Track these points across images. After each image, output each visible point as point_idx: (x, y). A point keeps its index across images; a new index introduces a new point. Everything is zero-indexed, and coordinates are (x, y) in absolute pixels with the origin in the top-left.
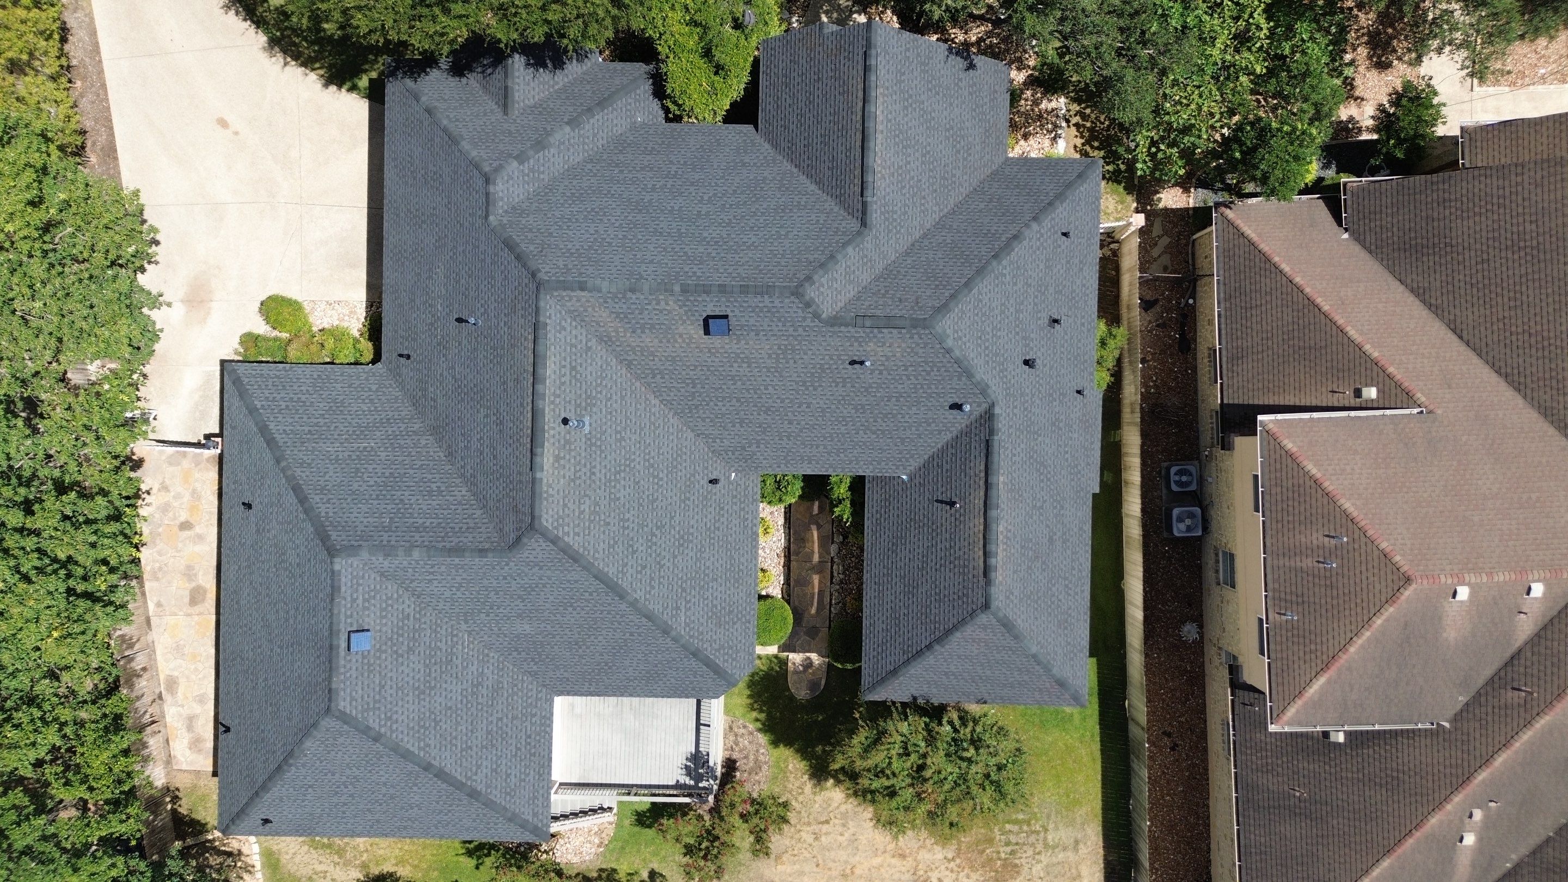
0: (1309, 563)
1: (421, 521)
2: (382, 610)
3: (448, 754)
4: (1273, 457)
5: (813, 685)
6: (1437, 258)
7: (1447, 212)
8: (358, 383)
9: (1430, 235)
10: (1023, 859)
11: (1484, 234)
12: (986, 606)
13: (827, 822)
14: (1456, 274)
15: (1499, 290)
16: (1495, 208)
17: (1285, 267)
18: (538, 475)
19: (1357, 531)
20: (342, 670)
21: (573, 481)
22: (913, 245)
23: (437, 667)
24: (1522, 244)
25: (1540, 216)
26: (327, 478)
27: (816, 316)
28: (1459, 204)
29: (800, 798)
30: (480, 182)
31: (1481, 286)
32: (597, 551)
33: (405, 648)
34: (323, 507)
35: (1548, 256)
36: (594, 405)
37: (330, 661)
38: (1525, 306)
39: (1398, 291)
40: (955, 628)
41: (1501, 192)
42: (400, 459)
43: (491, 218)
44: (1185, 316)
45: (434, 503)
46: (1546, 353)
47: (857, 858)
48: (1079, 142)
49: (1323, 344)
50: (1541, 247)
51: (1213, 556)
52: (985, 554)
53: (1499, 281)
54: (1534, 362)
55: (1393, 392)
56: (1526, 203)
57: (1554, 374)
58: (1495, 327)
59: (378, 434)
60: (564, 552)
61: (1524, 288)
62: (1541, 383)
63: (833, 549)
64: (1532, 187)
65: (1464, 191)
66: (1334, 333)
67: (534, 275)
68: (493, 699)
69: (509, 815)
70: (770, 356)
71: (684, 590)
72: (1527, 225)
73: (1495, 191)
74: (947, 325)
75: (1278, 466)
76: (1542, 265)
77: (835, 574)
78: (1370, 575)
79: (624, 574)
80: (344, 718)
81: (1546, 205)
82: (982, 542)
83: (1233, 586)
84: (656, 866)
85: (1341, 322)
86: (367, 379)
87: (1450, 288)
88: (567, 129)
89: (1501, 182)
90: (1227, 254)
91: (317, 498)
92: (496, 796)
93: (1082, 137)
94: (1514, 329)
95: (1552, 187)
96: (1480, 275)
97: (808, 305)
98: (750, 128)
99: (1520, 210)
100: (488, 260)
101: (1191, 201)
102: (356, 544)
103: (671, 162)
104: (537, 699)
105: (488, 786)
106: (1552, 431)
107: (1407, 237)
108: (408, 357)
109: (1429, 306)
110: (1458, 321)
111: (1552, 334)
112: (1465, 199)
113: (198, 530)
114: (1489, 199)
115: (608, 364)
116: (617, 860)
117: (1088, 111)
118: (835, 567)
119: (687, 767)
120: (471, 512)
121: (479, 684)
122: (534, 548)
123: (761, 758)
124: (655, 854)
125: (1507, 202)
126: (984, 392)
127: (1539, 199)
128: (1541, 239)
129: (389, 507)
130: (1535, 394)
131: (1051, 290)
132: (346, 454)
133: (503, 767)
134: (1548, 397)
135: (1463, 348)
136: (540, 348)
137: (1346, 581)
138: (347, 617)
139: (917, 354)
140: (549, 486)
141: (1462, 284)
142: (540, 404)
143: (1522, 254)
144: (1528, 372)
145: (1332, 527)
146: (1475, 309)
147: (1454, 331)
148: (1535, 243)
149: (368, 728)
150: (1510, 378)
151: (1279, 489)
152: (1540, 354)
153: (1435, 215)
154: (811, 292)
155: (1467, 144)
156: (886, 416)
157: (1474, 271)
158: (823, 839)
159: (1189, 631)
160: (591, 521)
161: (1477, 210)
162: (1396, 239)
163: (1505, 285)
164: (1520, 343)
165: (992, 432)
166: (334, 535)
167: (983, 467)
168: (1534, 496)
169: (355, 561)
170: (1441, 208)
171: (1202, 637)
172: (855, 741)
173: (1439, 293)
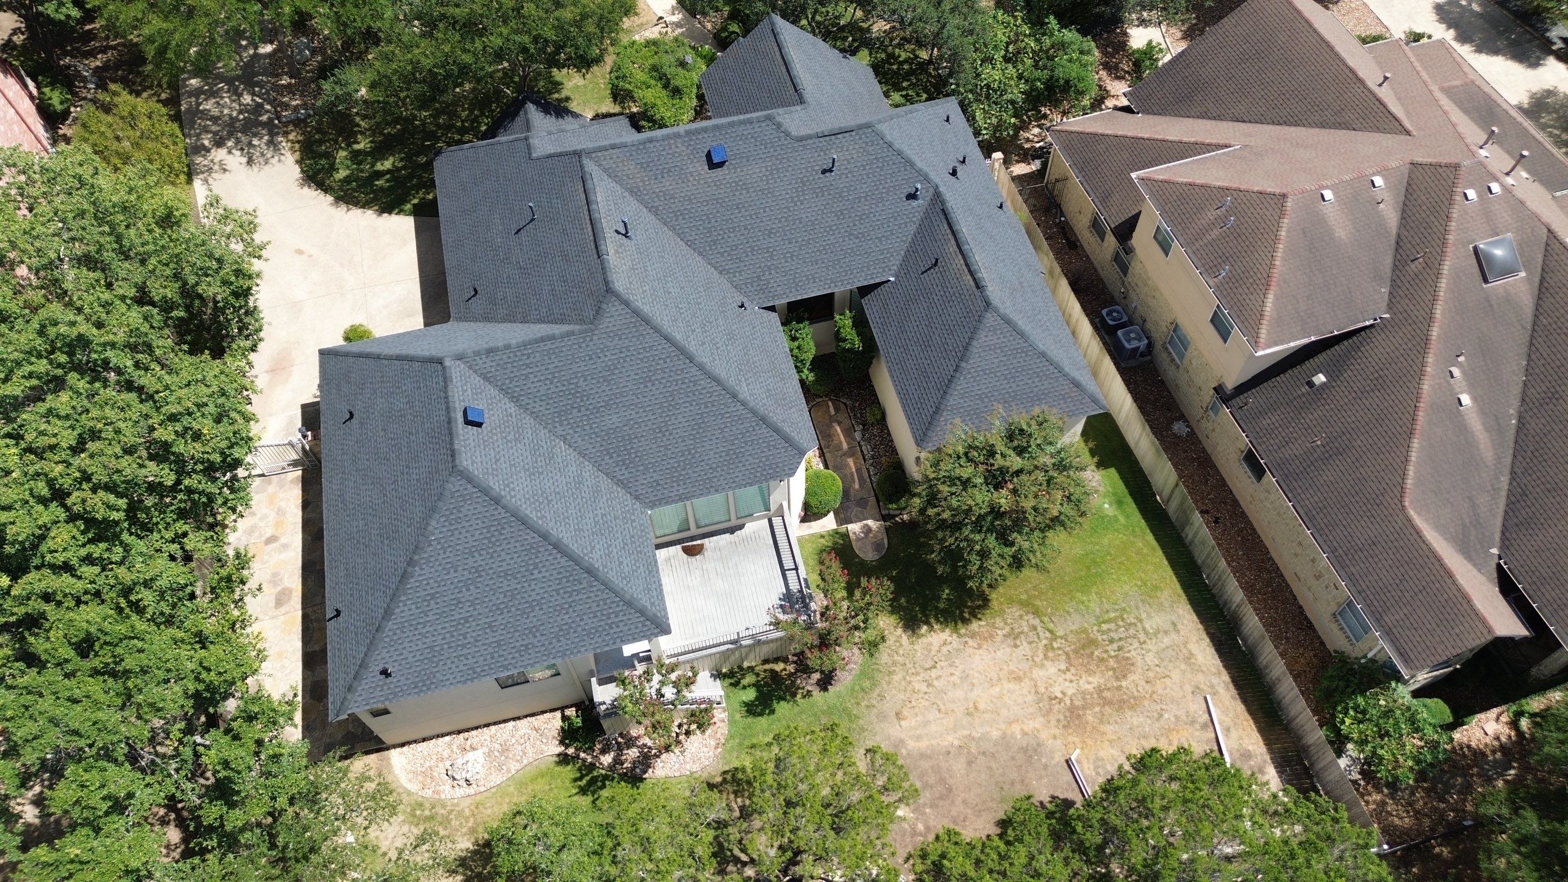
0: (1216, 232)
3: (563, 529)
4: (1154, 190)
5: (878, 546)
6: (1202, 94)
9: (1190, 85)
10: (1133, 651)
11: (1221, 65)
12: (989, 308)
13: (934, 666)
14: (1218, 94)
15: (1250, 86)
19: (1233, 192)
20: (462, 439)
21: (633, 269)
23: (542, 459)
24: (1248, 57)
25: (1247, 38)
27: (787, 134)
30: (521, 144)
31: (1238, 91)
32: (663, 321)
33: (512, 437)
34: (427, 353)
35: (1266, 52)
37: (450, 433)
38: (1271, 84)
39: (1190, 122)
40: (971, 340)
43: (535, 153)
46: (1300, 97)
49: (1157, 155)
50: (1259, 50)
52: (972, 273)
53: (1247, 82)
54: (1296, 105)
57: (1312, 103)
58: (1260, 104)
60: (637, 313)
61: (1263, 75)
62: (1308, 113)
63: (858, 436)
64: (1233, 28)
66: (1160, 145)
67: (575, 152)
68: (595, 497)
70: (761, 179)
72: (1243, 46)
73: (1213, 43)
74: (883, 128)
75: (1161, 193)
76: (1266, 58)
77: (865, 452)
78: (1259, 211)
79: (689, 343)
80: (469, 479)
82: (966, 270)
85: (1160, 137)
87: (1220, 102)
91: (419, 352)
92: (613, 578)
94: (1272, 98)
96: (1233, 86)
97: (779, 125)
101: (1033, 167)
107: (1177, 95)
110: (1236, 116)
111: (1296, 86)
116: (739, 757)
118: (864, 449)
121: (580, 482)
122: (612, 315)
126: (928, 179)
128: (1256, 48)
130: (1310, 121)
133: (615, 556)
134: (1317, 117)
135: (1249, 125)
136: (590, 188)
137: (1246, 225)
138: (460, 401)
139: (868, 153)
141: (1226, 96)
142: (596, 219)
143: (1251, 61)
144: (1297, 113)
145: (1217, 202)
148: (1254, 51)
149: (490, 488)
150: (1289, 123)
151: (1170, 205)
152: (1296, 99)
153: (1187, 75)
154: (779, 118)
157: (1229, 86)
159: (1179, 428)
162: (1171, 99)
164: (1282, 102)
165: (943, 202)
167: (946, 226)
169: (461, 364)
170: (1188, 70)
171: (1190, 427)
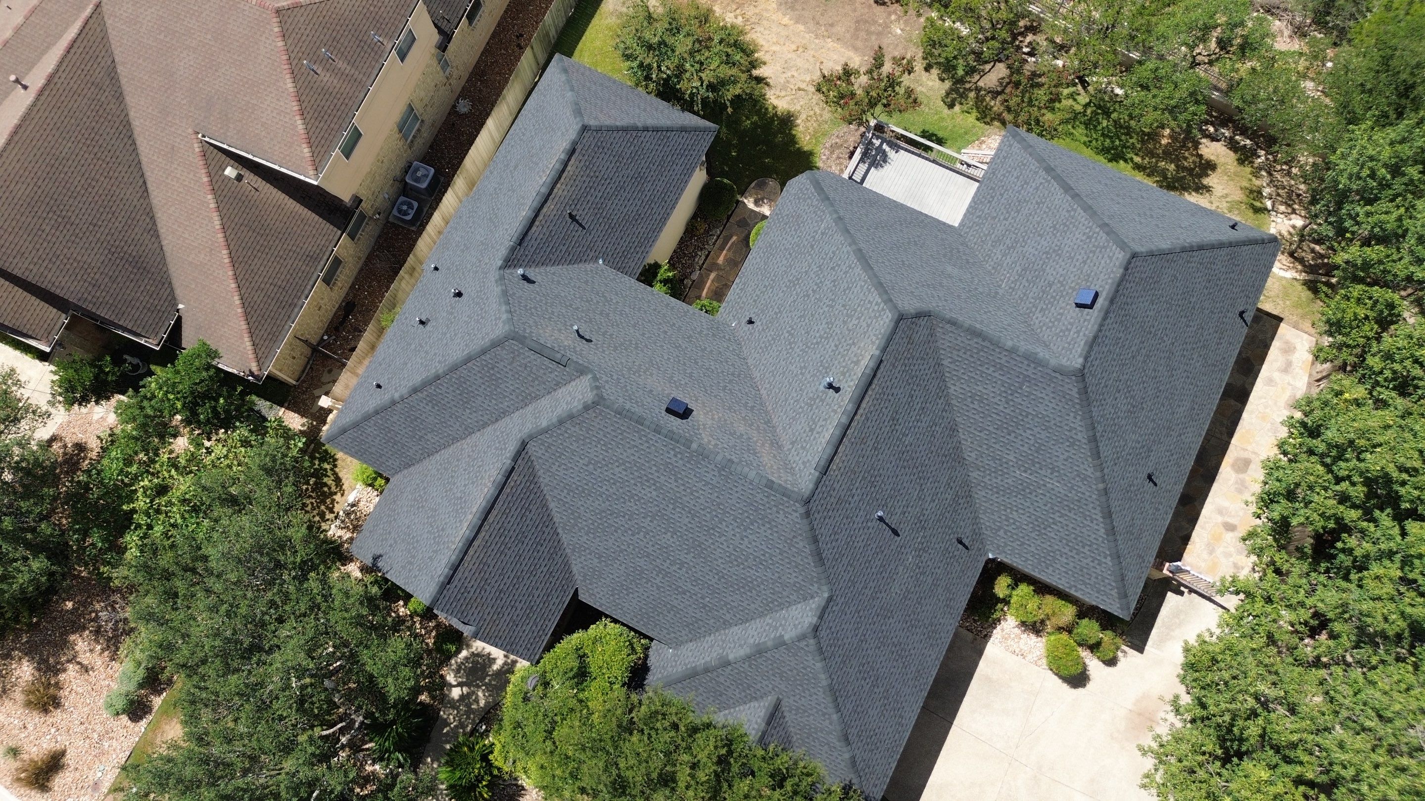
0: (341, 64)
1: (996, 374)
2: (1059, 320)
3: (1056, 202)
4: (323, 150)
5: (761, 186)
6: (126, 248)
7: (97, 276)
8: (1014, 544)
9: (120, 268)
11: (81, 244)
12: (585, 128)
13: (799, 89)
14: (120, 229)
15: (96, 198)
16: (61, 257)
17: (237, 300)
18: (877, 353)
19: (294, 63)
20: (1110, 281)
21: (854, 343)
22: (497, 420)
23: (1036, 267)
24: (60, 220)
25: (35, 231)
26: (1067, 454)
27: (595, 379)
28: (85, 277)
29: (812, 113)
30: (823, 633)
31: (107, 209)
32: (862, 287)
33: (1054, 287)
34: (1076, 426)
35: (47, 199)
36: (810, 398)
37: (1117, 291)
38: (86, 175)
39: (169, 241)
40: (618, 129)
41: (50, 266)
42: (997, 446)
43: (826, 595)
44: (337, 329)
45: (980, 388)
46: (93, 135)
47: (789, 56)
48: (337, 497)
49: (242, 228)
50: (48, 209)
51: (416, 143)
52: (566, 166)
53: (93, 205)
54: (105, 135)
55: (213, 163)
56: (38, 246)
57: (97, 118)
58: (116, 174)
59: (1009, 481)
60: (886, 292)
61: (78, 189)
62: (110, 117)
63: (695, 276)
64: (26, 255)
65: (76, 283)
66: (230, 230)
67: (808, 514)
68: (1003, 236)
69: (1030, 150)
70: (651, 375)
71: (812, 246)
72: (47, 231)
73: (54, 270)
74: (499, 330)
75: (323, 142)
76: (55, 196)
77: (703, 257)
78: (302, 30)
79: (850, 267)
80: (1123, 245)
81: (25, 236)
82: (564, 175)
83: (411, 109)
84: (946, 111)
85: (221, 235)
86: (1006, 545)
87: (130, 222)
88: (731, 657)
89: (46, 272)
90: (274, 338)
91: (1079, 436)
92: (1034, 165)
93: (333, 500)
94: (104, 166)
95: (13, 246)
96: (103, 217)
97: (597, 388)
98: (583, 597)
99: (45, 244)
100: (845, 561)
101: (281, 413)
102: (1057, 375)
103: (658, 588)
104: (970, 228)
105: (1036, 173)
106: (123, 81)
107: (137, 277)
108: (960, 542)
109: (152, 218)
110: (139, 195)
111: (80, 145)
112: (79, 277)
113: (1220, 519)
114: (62, 267)
115: (784, 428)
116: (974, 127)
117: (317, 518)
118: (701, 262)
119: (885, 161)
120: (952, 366)
121: (1009, 248)
122: (910, 305)
123: (827, 153)
124: (942, 119)
125: (50, 256)
126: (502, 278)
127: (27, 243)
128: (45, 215)
129: (1019, 400)
130: (118, 113)
131: (413, 346)
132: (1043, 472)
133: (1019, 184)
134: (111, 105)
135: (148, 174)
136: (829, 451)
137: (322, 37)
138: (1089, 321)
139: (535, 322)
140: (873, 343)
141: (120, 219)
142: (850, 407)
143: (64, 213)
144: (114, 130)
145: (310, 78)
146: (122, 196)
147: (146, 190)
148: (50, 215)
149: (1107, 234)
150: (129, 134)
151: (332, 125)
152: (97, 137)
153: (107, 280)
154: (590, 396)
155: (54, 332)
156: (587, 301)
157: (105, 223)
158: (808, 79)
159: (464, 107)
160: (855, 310)
161: (75, 264)
162: (146, 281)
163: (90, 199)
164: (106, 153)
165: (513, 250)
166: (1074, 392)
167: (534, 228)
168: (162, 37)
169: (1064, 362)
170: (100, 281)
171: (458, 99)
172: (738, 91)
173: (140, 223)
